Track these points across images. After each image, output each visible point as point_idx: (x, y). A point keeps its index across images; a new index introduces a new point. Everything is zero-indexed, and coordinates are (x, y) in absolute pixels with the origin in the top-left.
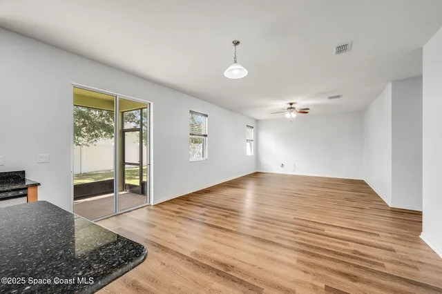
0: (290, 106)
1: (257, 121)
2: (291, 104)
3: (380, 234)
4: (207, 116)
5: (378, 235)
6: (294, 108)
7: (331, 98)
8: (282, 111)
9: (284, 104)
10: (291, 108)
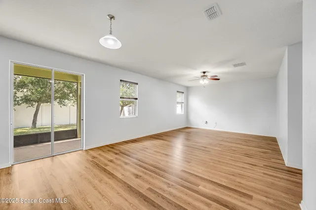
0: (203, 74)
1: (188, 88)
2: (204, 73)
3: (255, 195)
4: (137, 84)
5: (251, 197)
6: (206, 76)
7: (235, 66)
8: (197, 79)
9: (198, 73)
10: (204, 76)
